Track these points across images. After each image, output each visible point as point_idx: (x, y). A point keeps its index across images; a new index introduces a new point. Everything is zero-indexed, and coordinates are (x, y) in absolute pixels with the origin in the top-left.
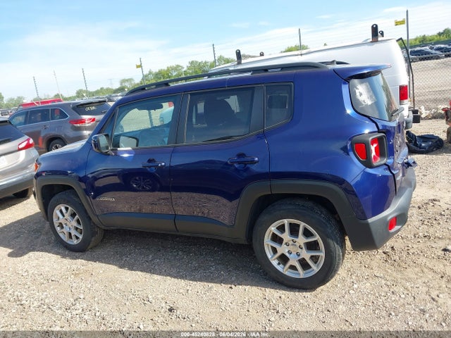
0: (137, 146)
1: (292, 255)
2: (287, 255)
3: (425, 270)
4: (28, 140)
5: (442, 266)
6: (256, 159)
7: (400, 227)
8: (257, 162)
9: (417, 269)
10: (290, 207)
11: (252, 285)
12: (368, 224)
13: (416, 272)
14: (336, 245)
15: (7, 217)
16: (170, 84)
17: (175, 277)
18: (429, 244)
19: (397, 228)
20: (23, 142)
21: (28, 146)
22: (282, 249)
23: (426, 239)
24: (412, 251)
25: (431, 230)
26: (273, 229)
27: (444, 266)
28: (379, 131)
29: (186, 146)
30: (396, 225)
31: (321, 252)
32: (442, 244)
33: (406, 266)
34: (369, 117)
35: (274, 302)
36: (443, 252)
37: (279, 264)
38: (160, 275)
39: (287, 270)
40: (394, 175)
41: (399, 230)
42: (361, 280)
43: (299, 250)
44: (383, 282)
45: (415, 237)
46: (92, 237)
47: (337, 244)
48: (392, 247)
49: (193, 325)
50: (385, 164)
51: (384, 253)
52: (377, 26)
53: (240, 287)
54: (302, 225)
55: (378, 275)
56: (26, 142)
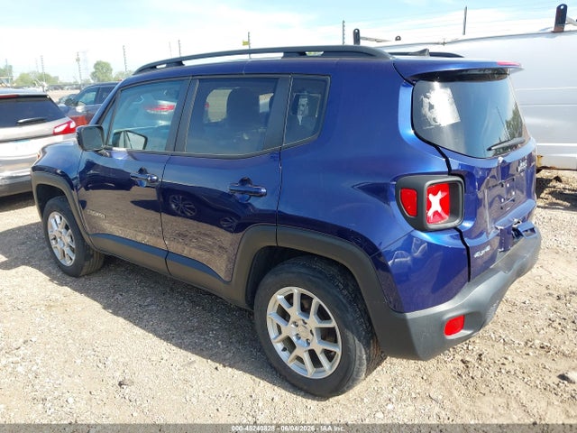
0: (144, 147)
1: (300, 341)
2: (294, 339)
3: (514, 405)
4: (69, 123)
5: (544, 404)
6: (263, 191)
7: (469, 332)
8: (265, 194)
9: (500, 400)
10: (303, 270)
11: (245, 371)
12: (405, 321)
13: (496, 405)
14: (357, 341)
15: (29, 216)
16: (184, 62)
17: (159, 336)
18: (543, 360)
19: (463, 333)
20: (59, 125)
21: (67, 131)
22: (289, 330)
23: (542, 352)
24: (508, 367)
25: (559, 338)
26: (279, 297)
27: (548, 404)
28: (450, 173)
29: (185, 156)
30: (462, 328)
31: (338, 346)
32: (563, 365)
33: (487, 391)
34: (437, 147)
35: (260, 405)
36: (557, 380)
37: (284, 350)
38: (144, 329)
39: (292, 361)
40: (467, 247)
41: (468, 337)
42: (404, 397)
43: (310, 337)
44: (437, 409)
45: (526, 343)
46: (85, 260)
47: (359, 340)
48: (480, 355)
49: (135, 414)
50: (455, 228)
51: (463, 361)
52: (566, 7)
53: (230, 369)
54: (316, 301)
55: (434, 397)
56: (66, 126)
